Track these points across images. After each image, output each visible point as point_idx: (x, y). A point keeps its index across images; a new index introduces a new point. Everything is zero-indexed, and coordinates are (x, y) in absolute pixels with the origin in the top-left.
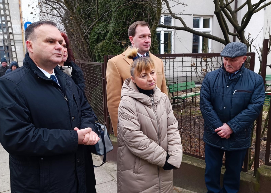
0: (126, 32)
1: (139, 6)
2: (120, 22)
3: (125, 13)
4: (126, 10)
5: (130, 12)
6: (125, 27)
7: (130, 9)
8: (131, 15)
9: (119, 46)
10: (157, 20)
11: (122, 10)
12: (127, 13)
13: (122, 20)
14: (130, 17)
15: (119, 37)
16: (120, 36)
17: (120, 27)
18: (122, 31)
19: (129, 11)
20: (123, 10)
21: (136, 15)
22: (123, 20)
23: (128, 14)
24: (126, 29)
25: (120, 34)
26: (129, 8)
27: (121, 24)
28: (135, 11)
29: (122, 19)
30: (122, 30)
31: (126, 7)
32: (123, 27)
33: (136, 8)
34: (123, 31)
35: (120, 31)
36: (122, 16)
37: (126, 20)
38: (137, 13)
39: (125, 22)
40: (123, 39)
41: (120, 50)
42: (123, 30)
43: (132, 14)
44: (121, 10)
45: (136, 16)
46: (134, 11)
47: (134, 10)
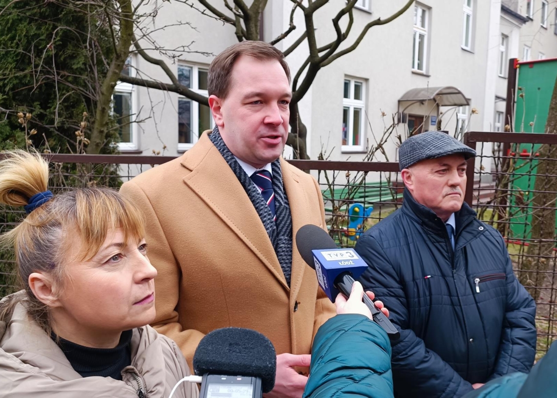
0: (26, 85)
1: (65, 14)
2: (7, 53)
3: (22, 30)
4: (25, 21)
5: (39, 28)
6: (23, 70)
7: (37, 20)
8: (42, 37)
9: (3, 124)
10: (120, 59)
11: (11, 21)
12: (27, 32)
13: (12, 47)
14: (39, 44)
15: (5, 97)
16: (8, 94)
17: (7, 68)
18: (15, 82)
19: (35, 25)
20: (14, 21)
21: (58, 40)
22: (17, 48)
23: (32, 34)
24: (25, 76)
25: (7, 89)
26: (36, 18)
27: (10, 60)
28: (55, 27)
29: (13, 45)
30: (12, 78)
31: (25, 13)
32: (15, 68)
33: (59, 20)
34: (18, 81)
35: (6, 82)
36: (12, 39)
37: (27, 49)
38: (60, 34)
39: (23, 56)
40: (19, 105)
41: (6, 135)
42: (16, 77)
43: (43, 35)
44: (8, 20)
45: (58, 43)
46: (51, 26)
47: (49, 25)
